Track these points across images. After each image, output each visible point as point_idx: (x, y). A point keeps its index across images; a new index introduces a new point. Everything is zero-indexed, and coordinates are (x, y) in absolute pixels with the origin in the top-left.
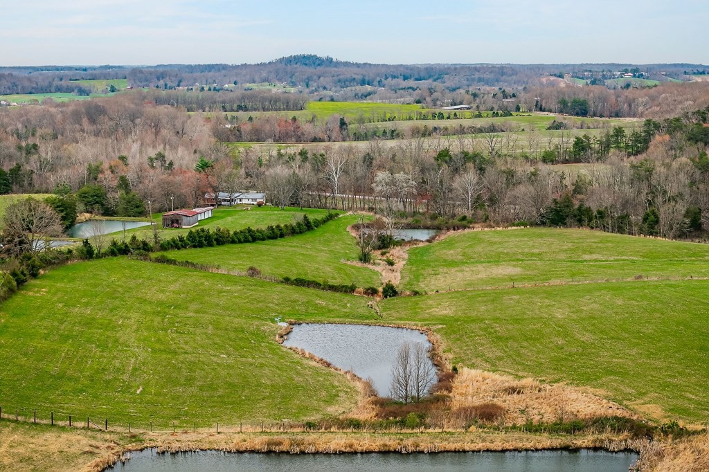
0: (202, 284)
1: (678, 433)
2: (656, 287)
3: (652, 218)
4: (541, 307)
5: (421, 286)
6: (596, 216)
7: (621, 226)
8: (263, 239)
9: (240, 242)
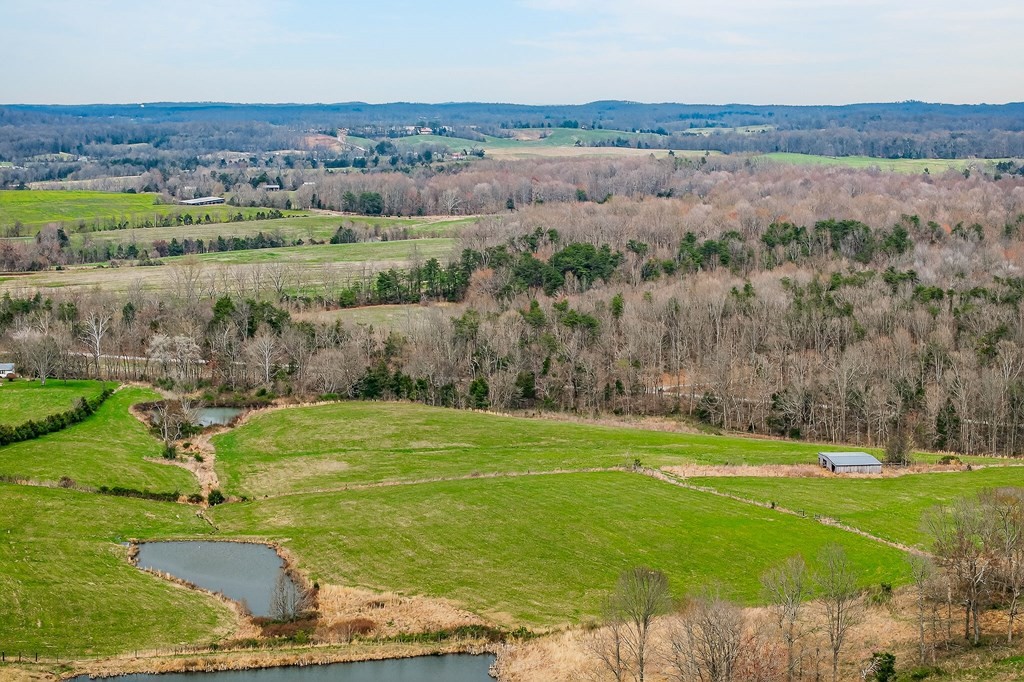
0: (20, 500)
1: (528, 636)
2: (495, 487)
3: (480, 388)
4: (383, 515)
5: (245, 488)
6: (416, 388)
7: (446, 397)
8: (45, 433)
9: (23, 439)
